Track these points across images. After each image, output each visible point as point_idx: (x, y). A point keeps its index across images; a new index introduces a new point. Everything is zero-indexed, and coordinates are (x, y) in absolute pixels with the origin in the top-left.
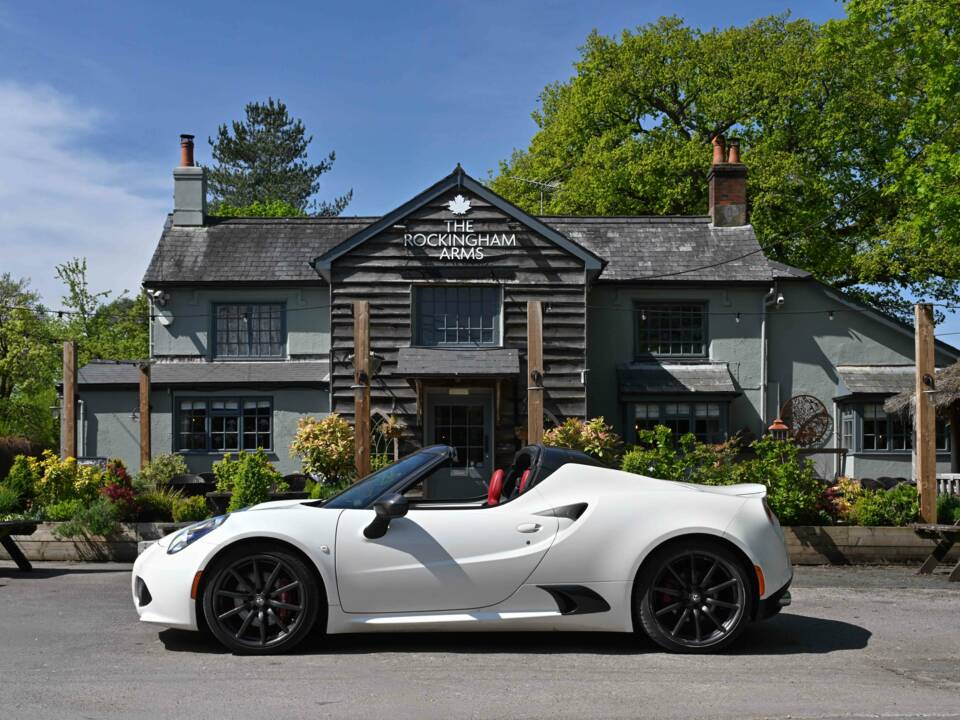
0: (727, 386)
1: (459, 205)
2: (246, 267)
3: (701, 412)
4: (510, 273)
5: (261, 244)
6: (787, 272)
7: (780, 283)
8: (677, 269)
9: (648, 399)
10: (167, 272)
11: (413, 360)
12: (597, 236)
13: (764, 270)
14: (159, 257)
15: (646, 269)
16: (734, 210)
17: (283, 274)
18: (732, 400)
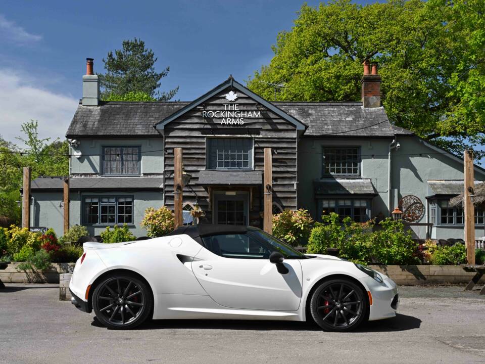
0: (370, 190)
1: (231, 96)
2: (120, 127)
3: (357, 204)
4: (257, 131)
5: (128, 116)
6: (402, 132)
7: (398, 137)
8: (345, 130)
9: (329, 197)
10: (78, 130)
11: (206, 176)
12: (304, 113)
13: (390, 130)
14: (74, 122)
15: (329, 130)
16: (374, 99)
17: (140, 131)
18: (373, 198)
